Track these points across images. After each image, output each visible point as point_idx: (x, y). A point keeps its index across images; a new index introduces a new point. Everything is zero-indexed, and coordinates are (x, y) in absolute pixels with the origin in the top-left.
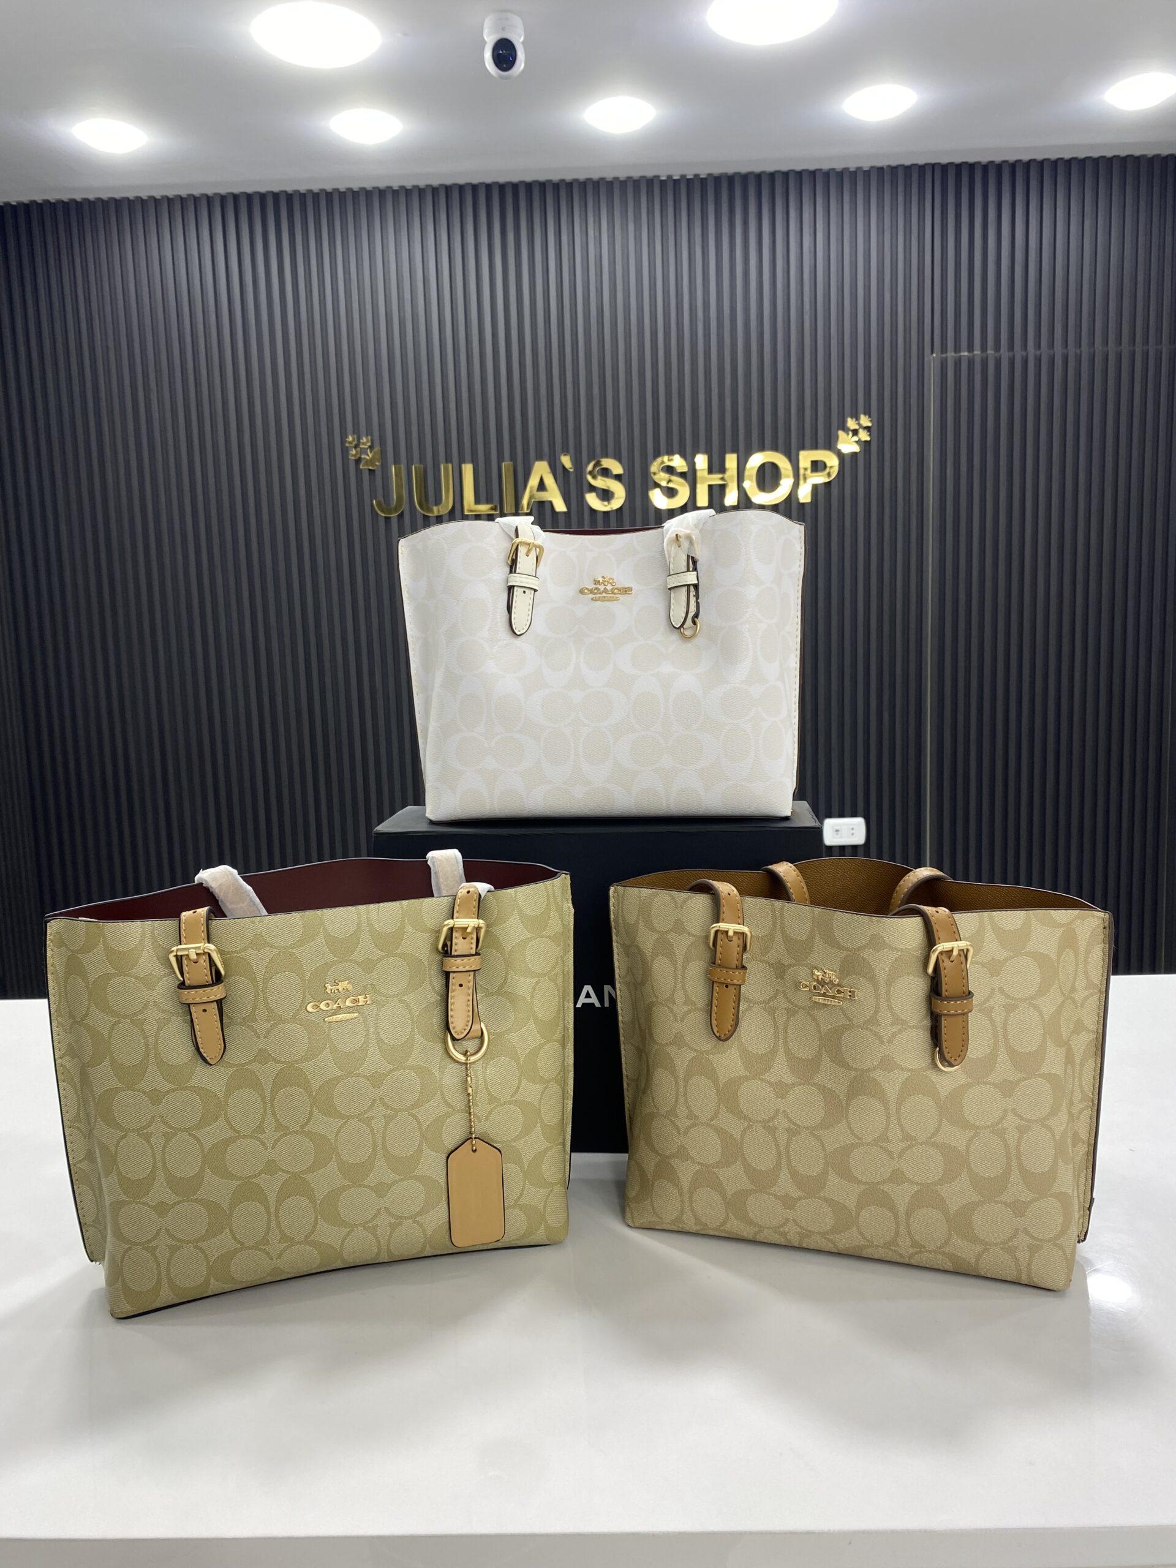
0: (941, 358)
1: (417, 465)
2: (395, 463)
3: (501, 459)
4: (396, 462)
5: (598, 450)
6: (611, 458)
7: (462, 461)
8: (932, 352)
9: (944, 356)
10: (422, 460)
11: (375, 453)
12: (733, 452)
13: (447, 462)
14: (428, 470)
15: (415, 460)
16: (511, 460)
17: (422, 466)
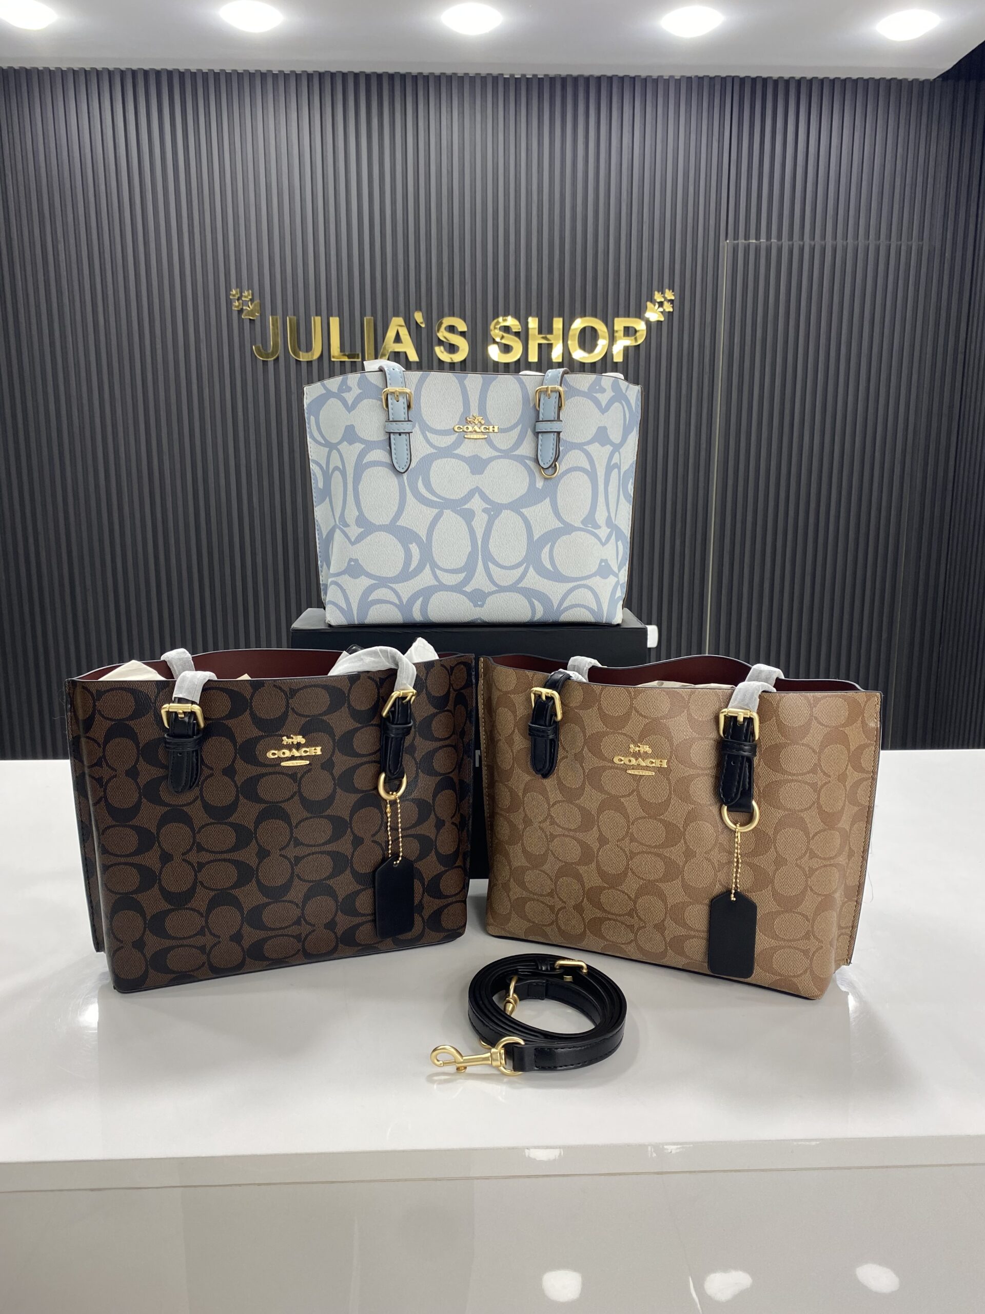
0: (734, 244)
1: (292, 317)
2: (272, 314)
3: (363, 315)
4: (274, 313)
5: (446, 310)
6: (457, 317)
7: (330, 314)
8: (726, 240)
9: (736, 242)
10: (296, 313)
11: (255, 305)
12: (559, 316)
13: (317, 315)
14: (301, 321)
15: (289, 313)
16: (372, 316)
17: (295, 318)
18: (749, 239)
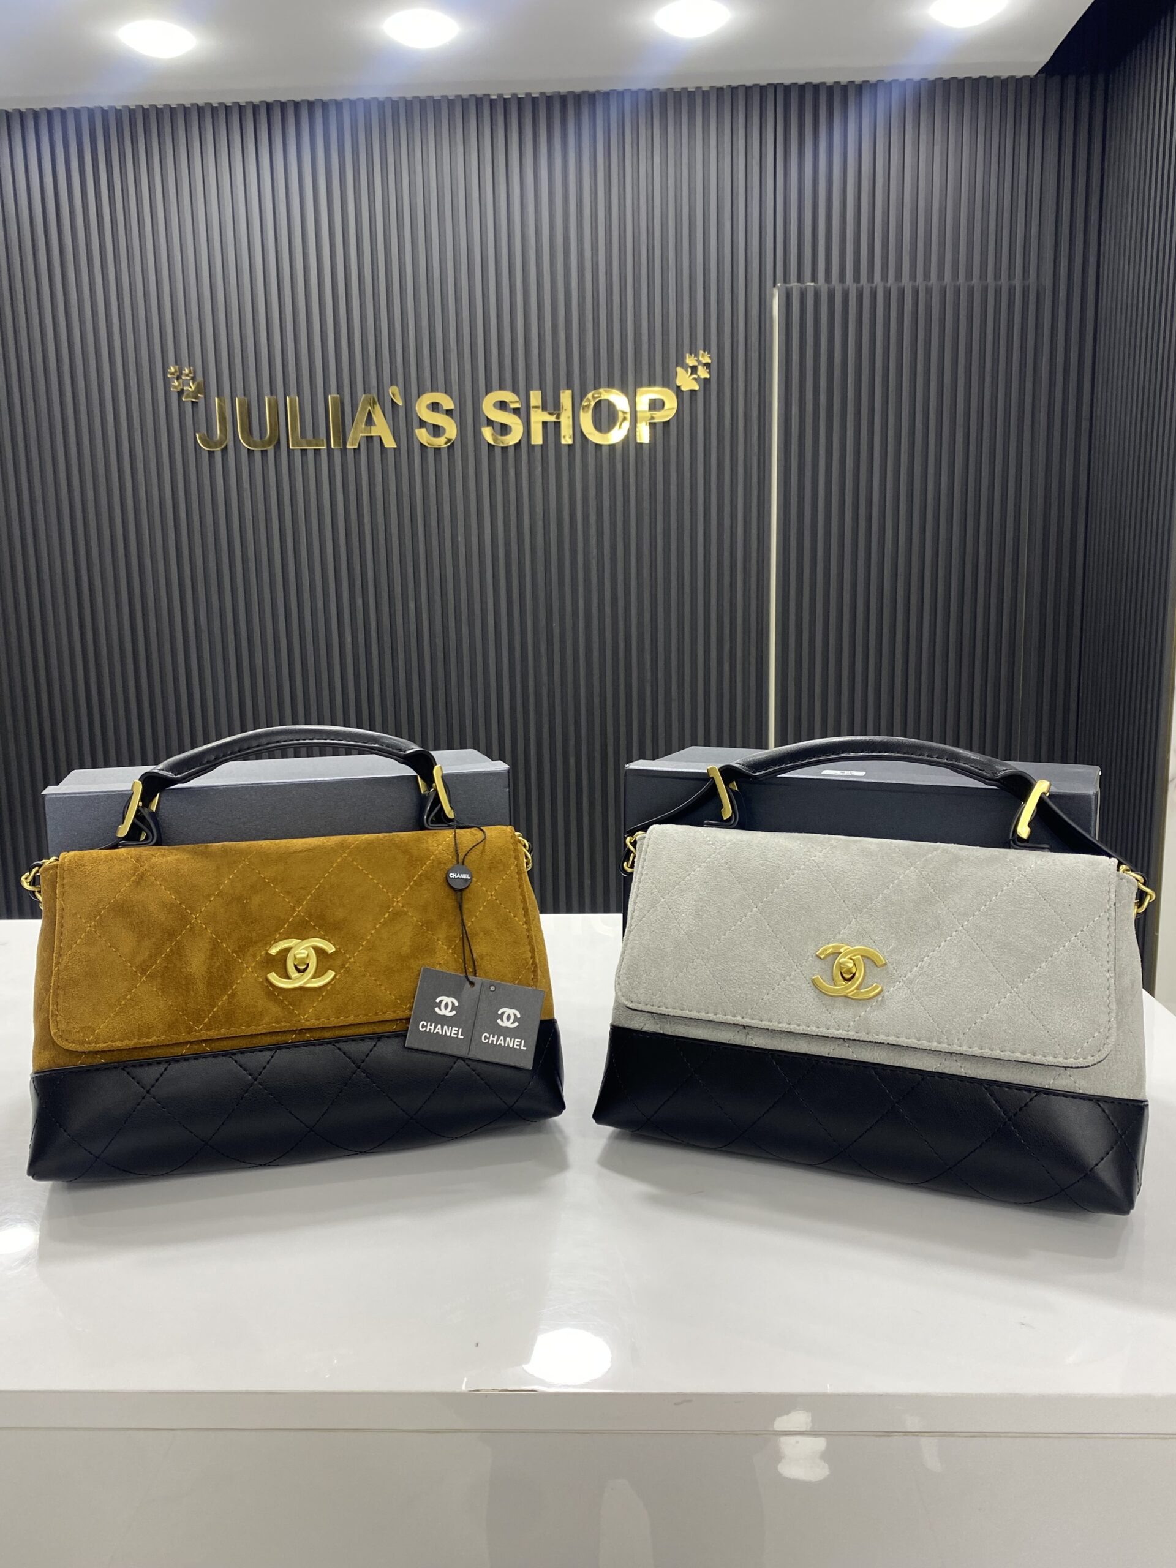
0: (785, 288)
1: (242, 398)
2: (218, 396)
3: (326, 393)
5: (428, 383)
6: (441, 392)
7: (286, 393)
8: (774, 285)
9: (788, 286)
10: (246, 392)
11: (197, 385)
12: (568, 388)
13: (271, 394)
14: (253, 403)
15: (238, 392)
16: (338, 394)
17: (245, 399)
18: (804, 283)
